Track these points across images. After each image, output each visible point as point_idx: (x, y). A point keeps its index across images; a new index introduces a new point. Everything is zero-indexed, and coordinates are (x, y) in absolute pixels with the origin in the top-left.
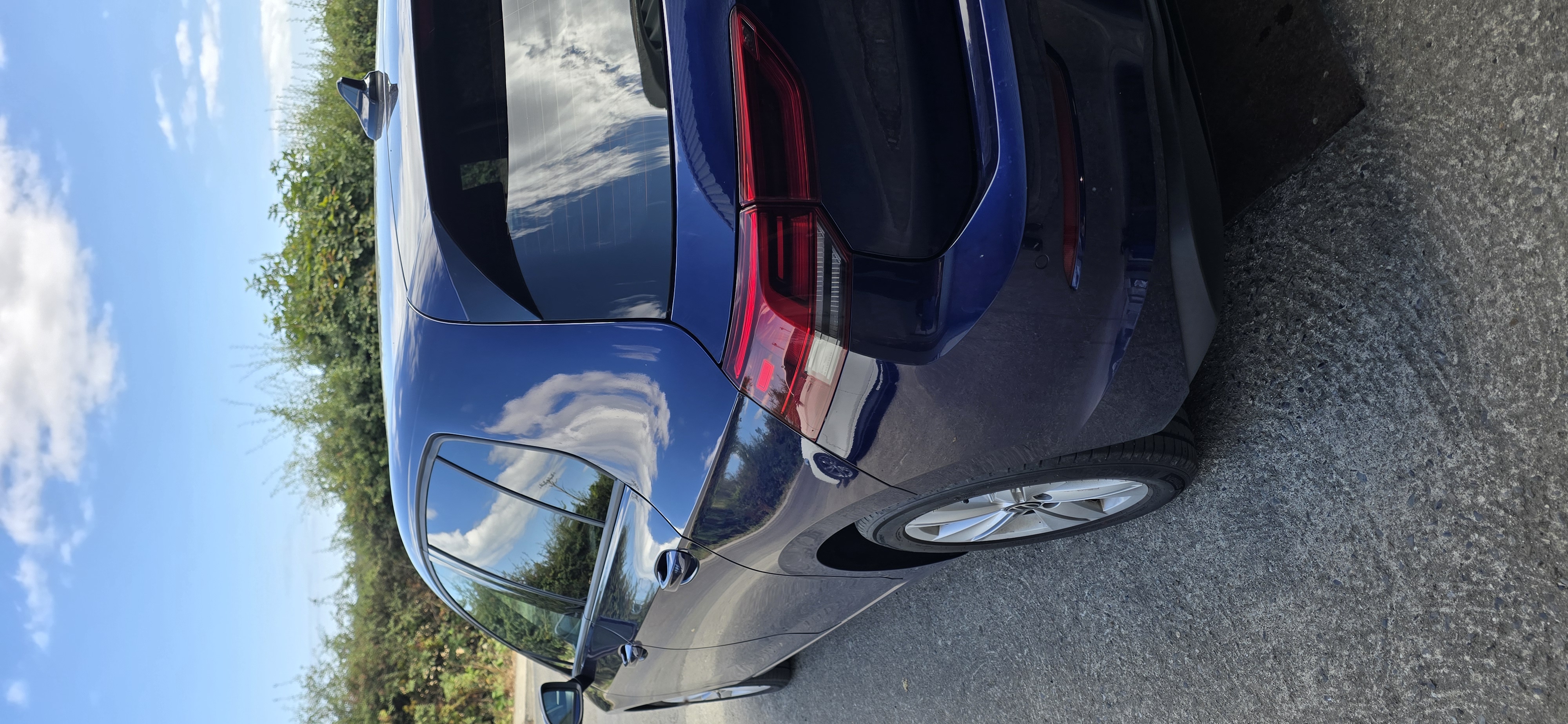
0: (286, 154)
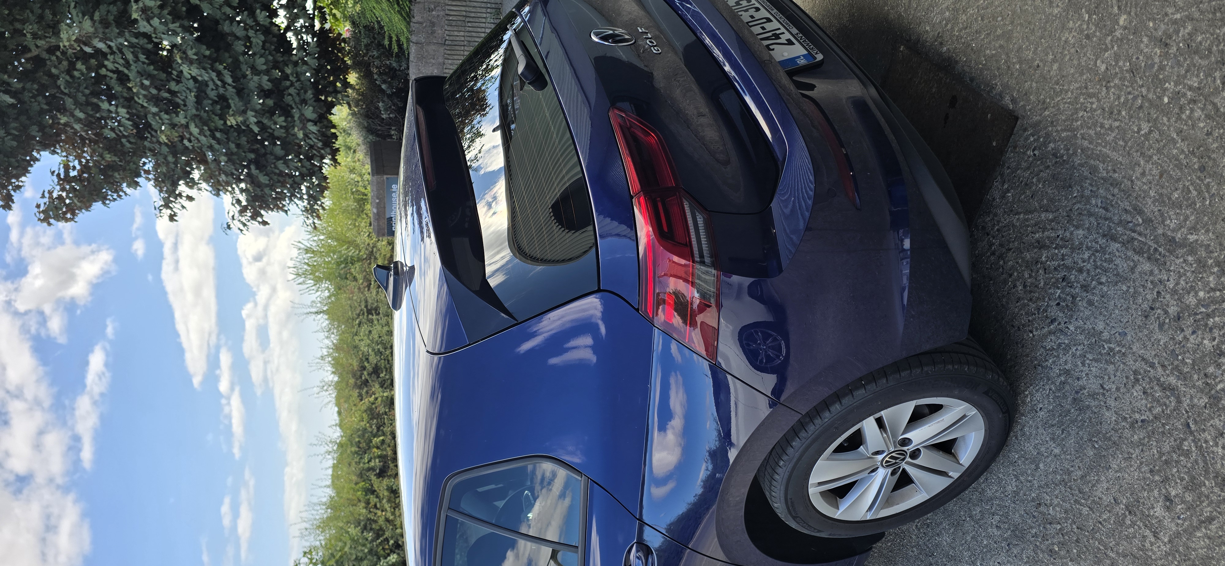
0: (305, 553)
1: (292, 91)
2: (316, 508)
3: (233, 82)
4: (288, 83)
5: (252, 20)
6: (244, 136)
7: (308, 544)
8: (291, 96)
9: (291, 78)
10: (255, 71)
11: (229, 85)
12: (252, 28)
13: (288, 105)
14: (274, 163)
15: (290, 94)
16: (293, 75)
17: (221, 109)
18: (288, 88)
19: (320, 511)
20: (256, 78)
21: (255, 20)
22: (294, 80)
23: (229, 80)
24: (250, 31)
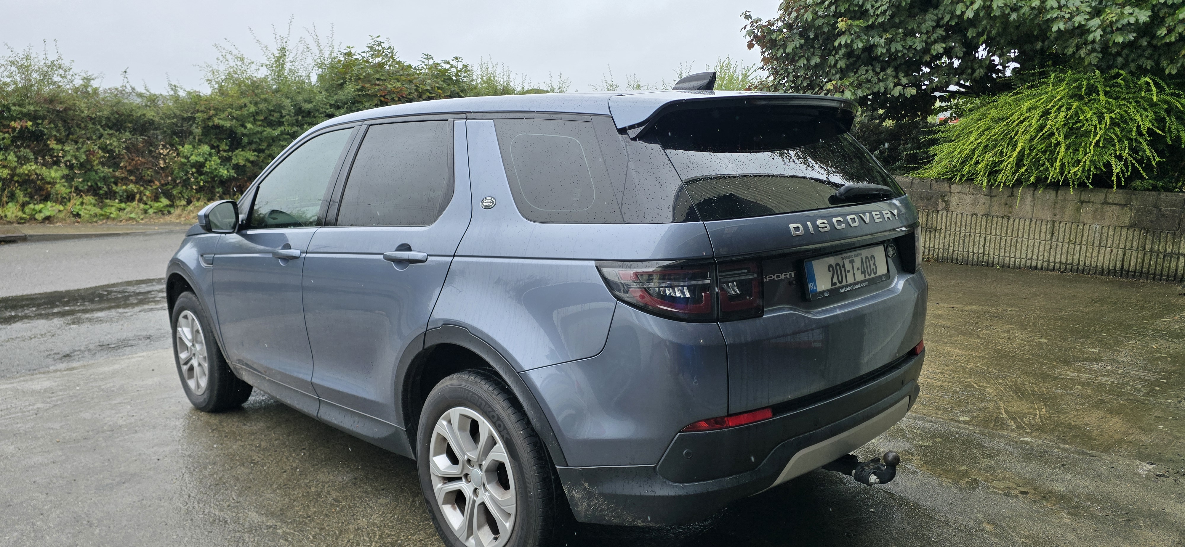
1: (871, 73)
2: (505, 76)
3: (879, 23)
4: (878, 70)
5: (936, 38)
6: (829, 30)
7: (474, 69)
8: (865, 73)
9: (882, 73)
10: (889, 41)
11: (876, 19)
12: (929, 38)
13: (858, 69)
14: (804, 56)
15: (867, 71)
16: (885, 75)
17: (854, 10)
18: (873, 70)
19: (502, 80)
20: (882, 41)
21: (935, 42)
22: (881, 77)
23: (881, 20)
24: (926, 36)
